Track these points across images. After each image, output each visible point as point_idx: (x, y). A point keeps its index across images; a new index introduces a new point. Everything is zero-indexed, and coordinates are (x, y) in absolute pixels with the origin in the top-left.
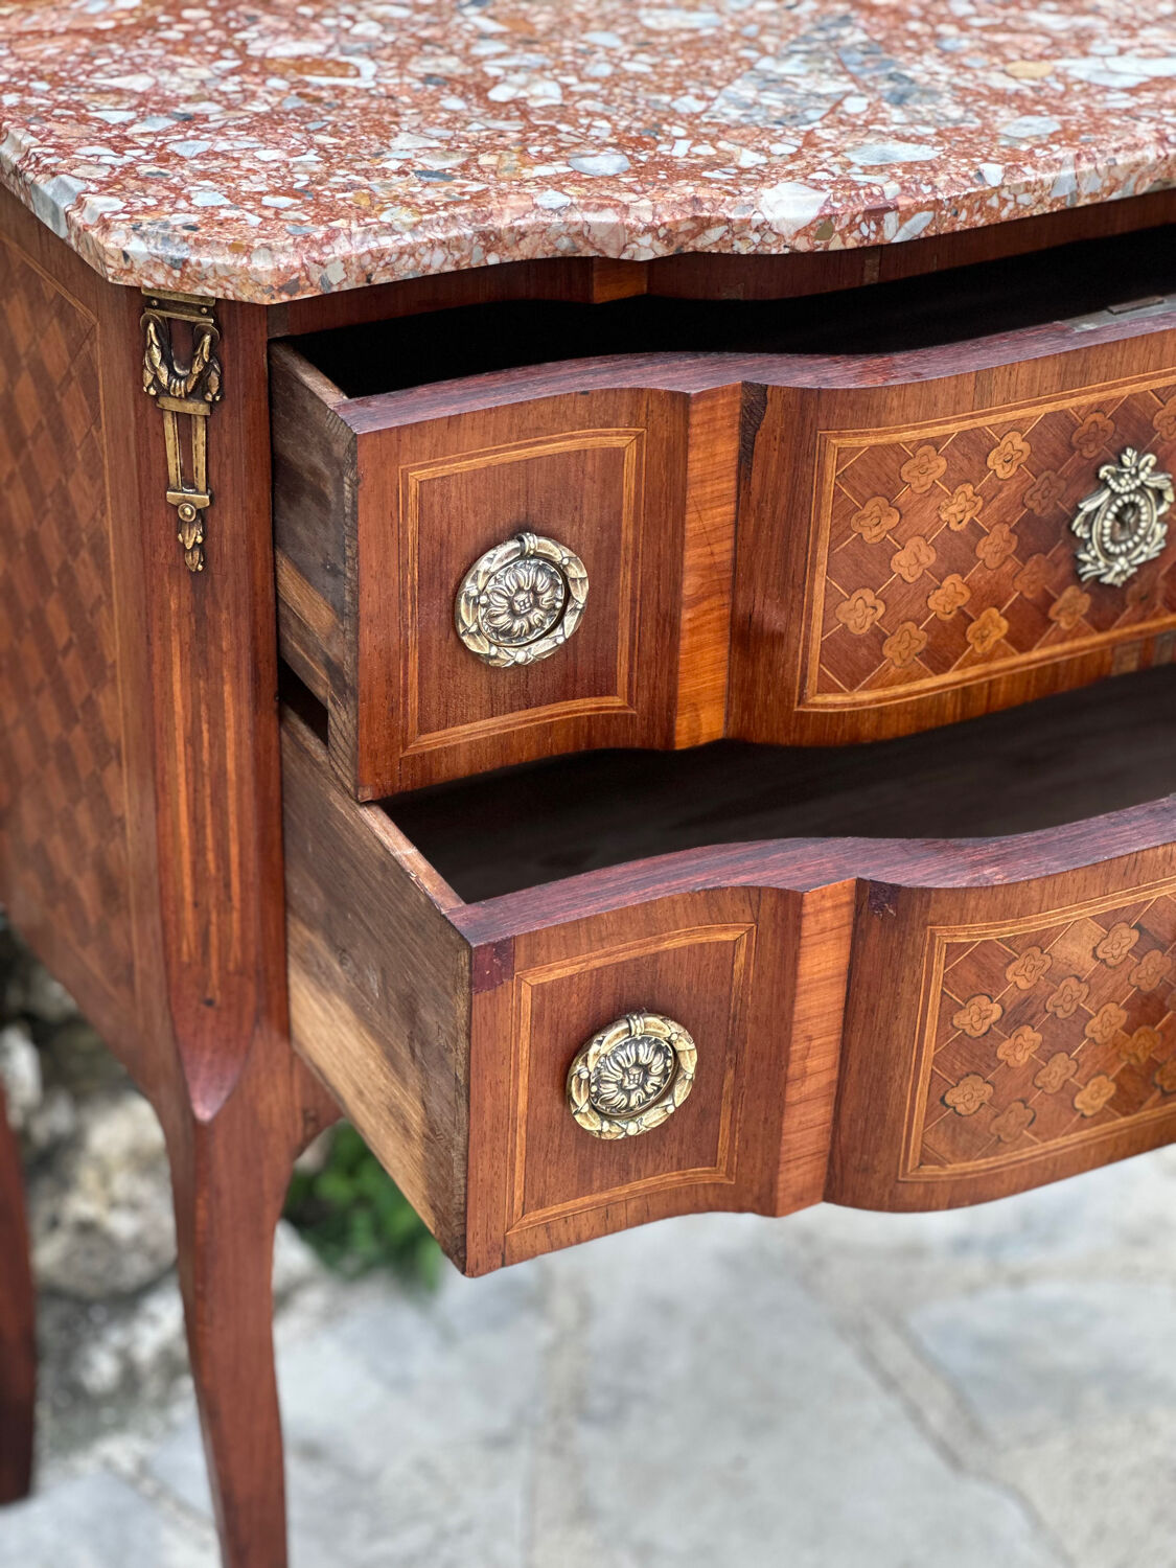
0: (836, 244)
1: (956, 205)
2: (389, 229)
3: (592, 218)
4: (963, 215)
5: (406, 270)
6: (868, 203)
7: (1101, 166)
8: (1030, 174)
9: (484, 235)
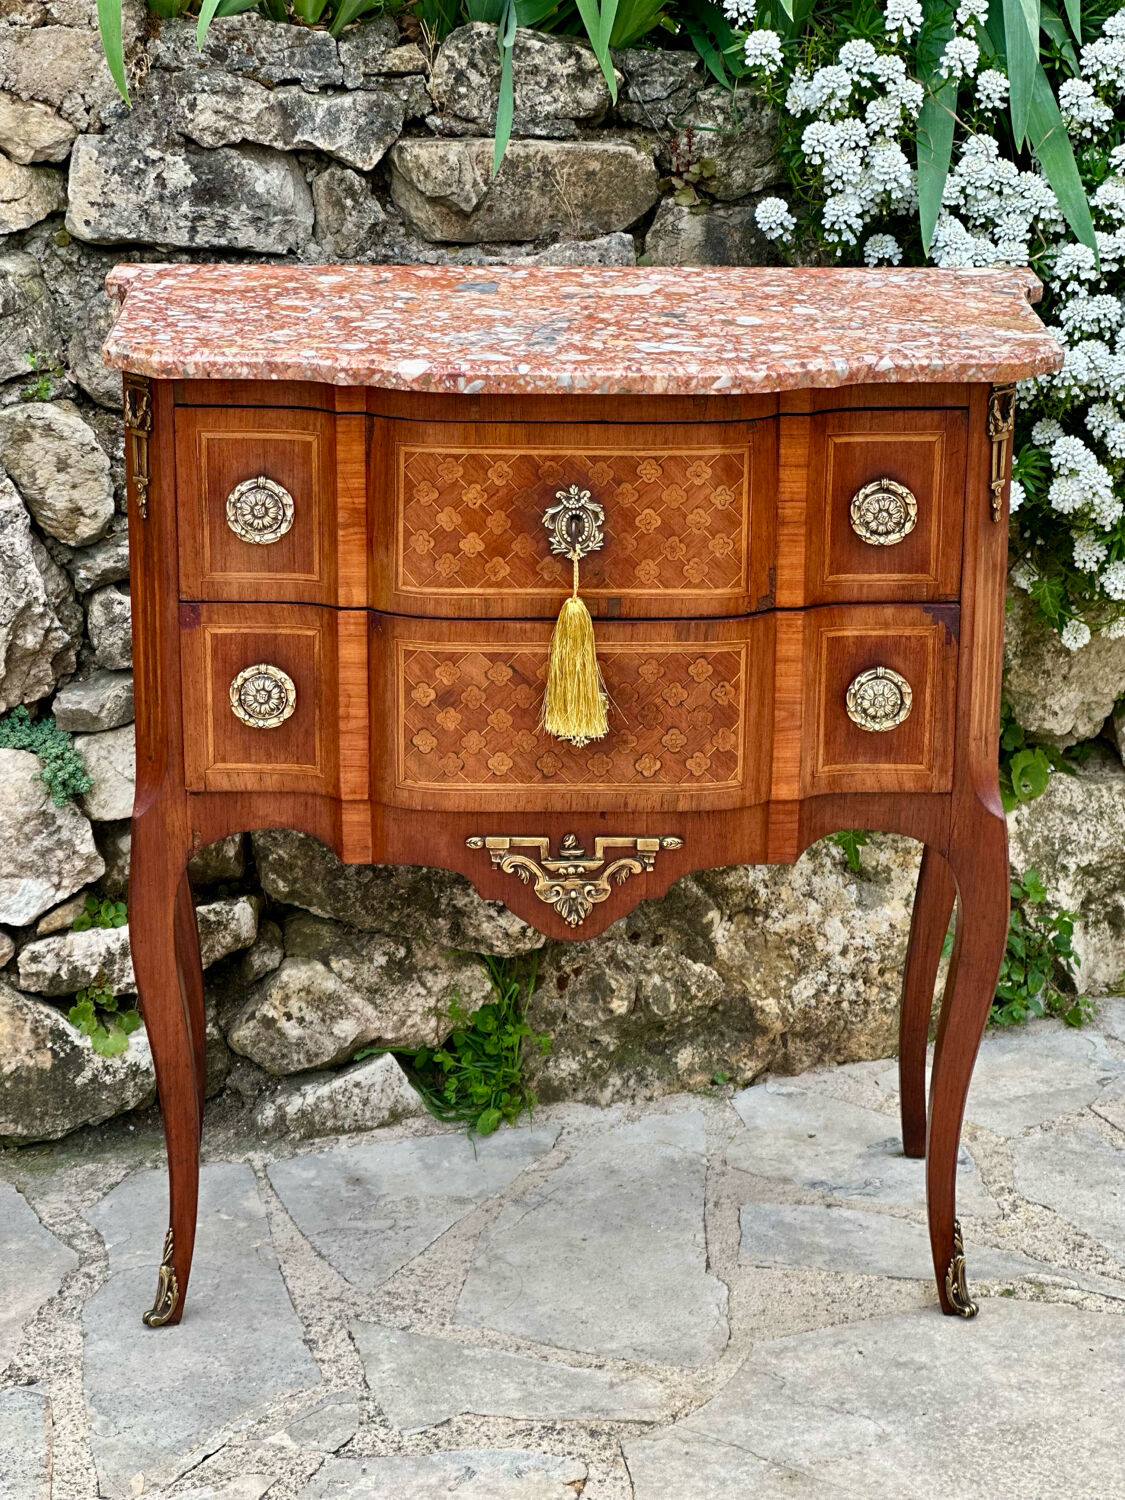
0: (433, 389)
1: (499, 380)
2: (223, 354)
3: (322, 363)
4: (504, 386)
5: (228, 374)
6: (450, 371)
7: (587, 375)
8: (545, 372)
9: (269, 363)
